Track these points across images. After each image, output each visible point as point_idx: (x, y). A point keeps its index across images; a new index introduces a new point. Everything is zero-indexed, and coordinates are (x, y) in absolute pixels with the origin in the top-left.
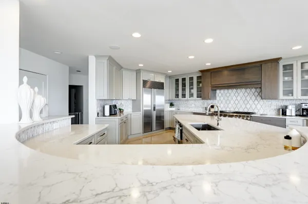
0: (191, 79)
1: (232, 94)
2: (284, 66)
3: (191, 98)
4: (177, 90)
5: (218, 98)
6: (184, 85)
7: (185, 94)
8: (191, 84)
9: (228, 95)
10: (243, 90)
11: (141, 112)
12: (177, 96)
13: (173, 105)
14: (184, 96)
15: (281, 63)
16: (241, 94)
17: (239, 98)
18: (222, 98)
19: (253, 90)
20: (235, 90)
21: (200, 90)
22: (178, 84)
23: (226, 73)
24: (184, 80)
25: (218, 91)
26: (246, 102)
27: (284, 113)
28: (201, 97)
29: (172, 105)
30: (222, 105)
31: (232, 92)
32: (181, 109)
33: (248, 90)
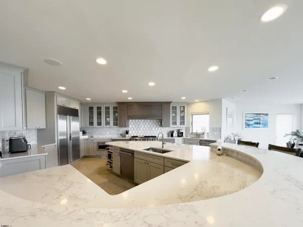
0: (107, 108)
1: (141, 123)
2: (173, 107)
3: (108, 126)
4: (91, 117)
5: (131, 126)
6: (99, 114)
7: (101, 123)
8: (107, 113)
9: (138, 123)
10: (149, 121)
11: (56, 144)
12: (91, 123)
13: (86, 133)
14: (99, 124)
15: (172, 105)
16: (147, 123)
17: (146, 126)
18: (134, 126)
19: (155, 121)
20: (143, 120)
21: (116, 119)
22: (93, 112)
23: (135, 107)
24: (99, 108)
25: (130, 121)
26: (150, 129)
27: (172, 136)
28: (117, 125)
29: (84, 133)
30: (134, 132)
31: (141, 122)
32: (95, 136)
33: (152, 121)
